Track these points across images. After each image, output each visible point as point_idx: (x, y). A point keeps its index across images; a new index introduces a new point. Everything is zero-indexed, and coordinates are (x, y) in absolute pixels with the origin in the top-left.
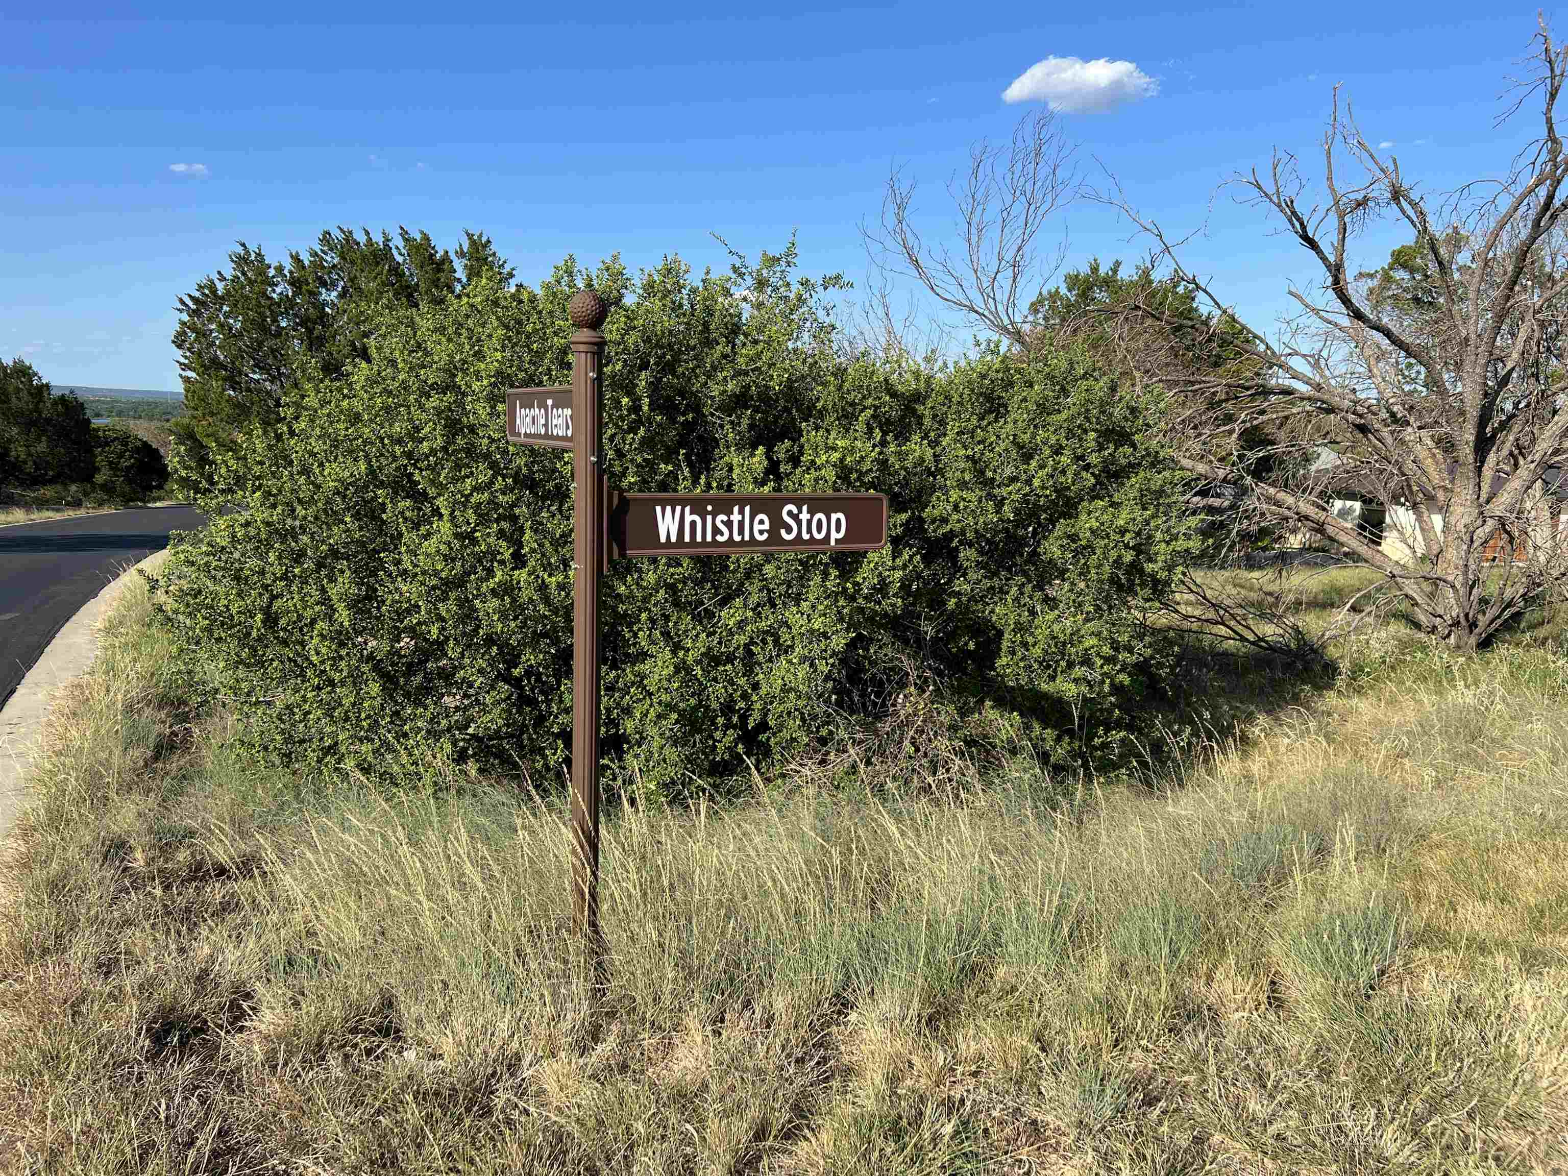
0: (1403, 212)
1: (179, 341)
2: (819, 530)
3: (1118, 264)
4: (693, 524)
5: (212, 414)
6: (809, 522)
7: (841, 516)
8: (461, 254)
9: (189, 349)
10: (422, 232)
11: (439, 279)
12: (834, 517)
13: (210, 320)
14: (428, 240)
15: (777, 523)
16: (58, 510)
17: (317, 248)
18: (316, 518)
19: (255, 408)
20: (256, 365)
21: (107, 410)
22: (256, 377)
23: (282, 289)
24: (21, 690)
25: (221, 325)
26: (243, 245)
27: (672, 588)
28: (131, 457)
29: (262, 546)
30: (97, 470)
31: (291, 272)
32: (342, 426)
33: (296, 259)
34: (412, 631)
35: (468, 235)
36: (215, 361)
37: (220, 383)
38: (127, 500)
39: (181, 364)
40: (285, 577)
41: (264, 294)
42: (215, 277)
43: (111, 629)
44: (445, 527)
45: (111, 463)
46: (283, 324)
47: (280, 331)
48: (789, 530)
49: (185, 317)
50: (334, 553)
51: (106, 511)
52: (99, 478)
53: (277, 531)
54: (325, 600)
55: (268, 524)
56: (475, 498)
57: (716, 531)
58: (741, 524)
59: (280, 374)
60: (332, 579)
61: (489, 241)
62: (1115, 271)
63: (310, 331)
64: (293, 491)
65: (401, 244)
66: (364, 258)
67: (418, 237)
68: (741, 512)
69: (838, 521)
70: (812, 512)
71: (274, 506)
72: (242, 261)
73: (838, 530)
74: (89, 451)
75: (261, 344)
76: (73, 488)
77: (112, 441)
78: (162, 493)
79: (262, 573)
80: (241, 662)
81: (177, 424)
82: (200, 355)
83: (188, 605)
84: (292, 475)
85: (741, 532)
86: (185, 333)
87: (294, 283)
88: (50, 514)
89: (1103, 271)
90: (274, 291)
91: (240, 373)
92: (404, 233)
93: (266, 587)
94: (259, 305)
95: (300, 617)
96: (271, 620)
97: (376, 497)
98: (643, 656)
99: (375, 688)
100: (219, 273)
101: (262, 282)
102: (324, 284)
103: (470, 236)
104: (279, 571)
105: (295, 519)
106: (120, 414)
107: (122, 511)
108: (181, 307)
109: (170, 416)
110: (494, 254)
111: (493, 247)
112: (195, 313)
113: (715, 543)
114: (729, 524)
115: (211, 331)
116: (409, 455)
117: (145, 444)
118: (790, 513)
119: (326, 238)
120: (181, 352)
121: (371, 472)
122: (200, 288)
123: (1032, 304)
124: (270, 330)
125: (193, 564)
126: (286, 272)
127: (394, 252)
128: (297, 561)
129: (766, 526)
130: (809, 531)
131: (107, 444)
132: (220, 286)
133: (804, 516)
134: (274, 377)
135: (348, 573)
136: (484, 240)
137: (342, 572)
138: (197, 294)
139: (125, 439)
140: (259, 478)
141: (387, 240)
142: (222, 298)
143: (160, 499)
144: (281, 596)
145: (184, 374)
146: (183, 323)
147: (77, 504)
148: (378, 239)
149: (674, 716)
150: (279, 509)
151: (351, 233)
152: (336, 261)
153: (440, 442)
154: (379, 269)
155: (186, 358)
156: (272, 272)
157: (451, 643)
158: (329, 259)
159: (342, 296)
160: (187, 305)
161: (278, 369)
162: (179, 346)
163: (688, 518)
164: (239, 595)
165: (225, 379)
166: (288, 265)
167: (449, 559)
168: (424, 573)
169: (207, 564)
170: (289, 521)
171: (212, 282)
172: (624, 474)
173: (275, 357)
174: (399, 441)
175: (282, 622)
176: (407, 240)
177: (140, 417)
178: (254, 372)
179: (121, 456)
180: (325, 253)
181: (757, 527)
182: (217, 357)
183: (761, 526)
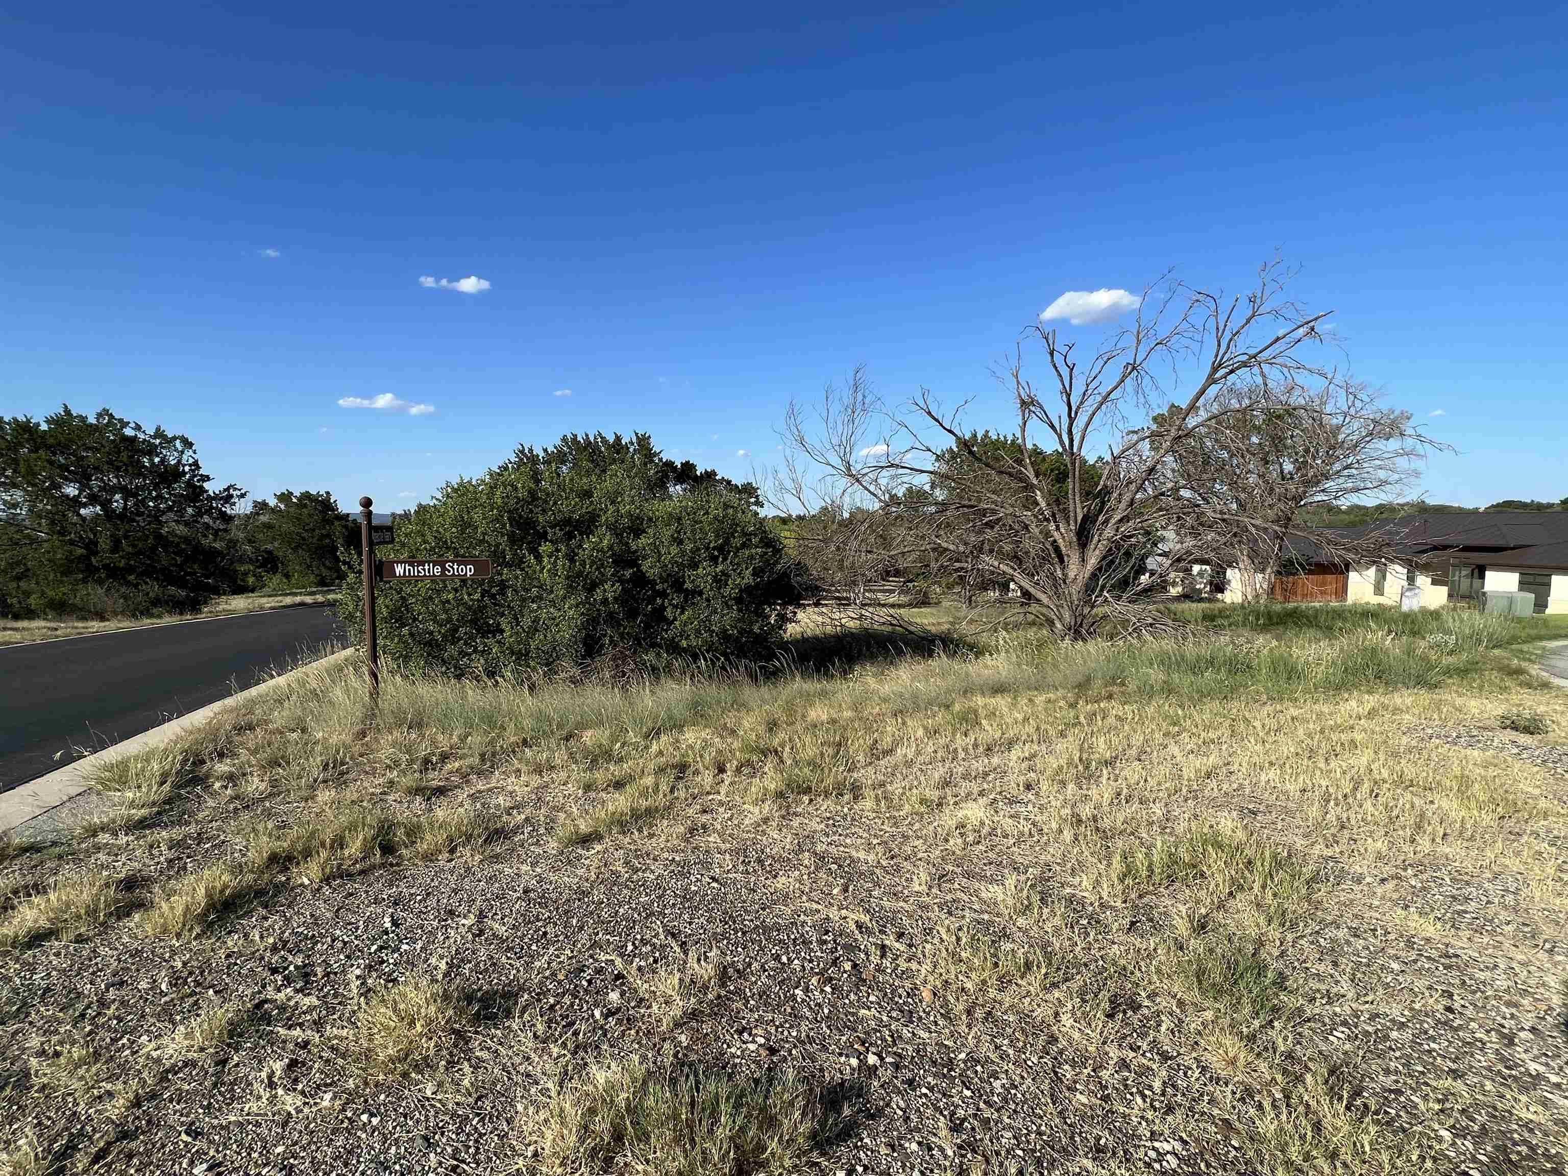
12: (468, 567)
15: (444, 569)
48: (449, 571)
57: (419, 572)
58: (429, 569)
68: (429, 565)
69: (471, 569)
85: (429, 572)
118: (449, 566)
129: (440, 570)
133: (455, 567)
181: (435, 571)
183: (437, 570)
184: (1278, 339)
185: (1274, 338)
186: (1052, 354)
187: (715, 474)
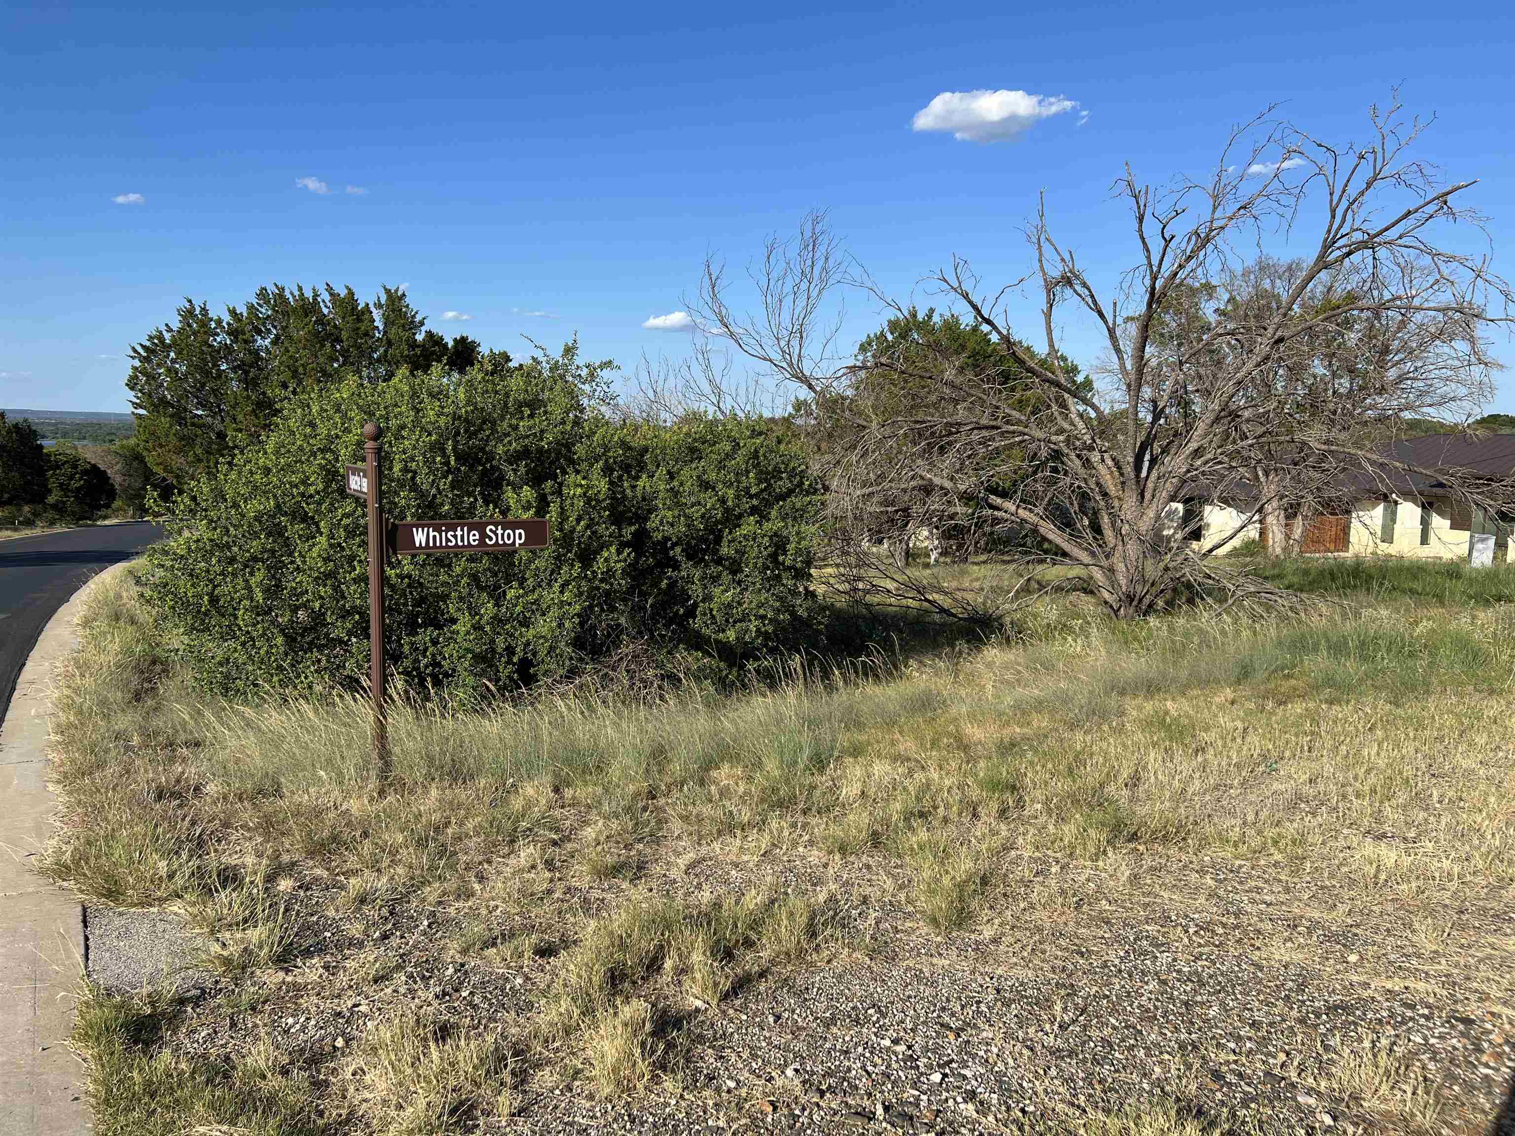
0: (1075, 291)
1: (132, 384)
2: (509, 539)
3: (932, 311)
4: (434, 537)
5: (161, 446)
6: (503, 535)
7: (522, 531)
8: (379, 306)
9: (140, 391)
10: (347, 287)
11: (358, 329)
12: (517, 532)
13: (159, 365)
14: (353, 294)
15: (483, 536)
16: (16, 530)
17: (255, 301)
18: (243, 536)
19: (199, 440)
20: (199, 403)
21: (52, 432)
22: (200, 412)
23: (223, 338)
24: (29, 664)
25: (169, 370)
26: (190, 301)
27: (475, 577)
28: (81, 479)
29: (207, 555)
30: (50, 491)
31: (229, 324)
32: (258, 477)
33: (233, 312)
34: (304, 606)
35: (386, 289)
36: (163, 401)
37: (168, 419)
38: (78, 518)
39: (133, 403)
40: (222, 574)
41: (206, 343)
42: (163, 328)
43: (87, 623)
44: (322, 540)
45: (61, 485)
46: (224, 367)
47: (220, 373)
48: (491, 539)
49: (137, 363)
50: (255, 559)
51: (59, 529)
52: (51, 499)
53: (217, 545)
54: (249, 588)
55: (211, 540)
56: (345, 521)
57: (448, 540)
58: (462, 536)
59: (220, 411)
60: (252, 574)
61: (404, 295)
62: (930, 317)
63: (246, 373)
64: (227, 519)
65: (326, 297)
66: (294, 310)
67: (343, 293)
68: (462, 530)
69: (520, 534)
70: (504, 529)
71: (215, 529)
72: (188, 314)
73: (520, 538)
74: (41, 472)
75: (203, 385)
76: (26, 509)
77: (63, 464)
78: (110, 511)
79: (208, 571)
80: (195, 629)
81: (122, 447)
82: (150, 396)
83: (160, 592)
84: (227, 508)
85: (462, 540)
86: (137, 377)
87: (234, 333)
88: (9, 533)
89: (920, 317)
90: (215, 340)
91: (185, 410)
92: (329, 289)
93: (211, 581)
94: (202, 353)
95: (232, 599)
96: (214, 600)
97: (280, 522)
98: (454, 621)
99: (280, 640)
100: (167, 325)
101: (205, 333)
102: (259, 332)
103: (388, 291)
104: (218, 569)
105: (229, 536)
106: (65, 435)
107: (73, 528)
108: (133, 354)
109: (113, 437)
110: (407, 306)
111: (407, 300)
112: (147, 360)
113: (447, 546)
114: (455, 537)
115: (160, 375)
116: (303, 495)
117: (94, 467)
118: (491, 530)
119: (263, 294)
120: (133, 393)
121: (278, 506)
122: (151, 338)
123: (862, 345)
124: (211, 373)
125: (163, 566)
126: (224, 324)
127: (322, 304)
128: (229, 563)
129: (477, 537)
130: (503, 539)
131: (58, 467)
132: (167, 336)
133: (500, 532)
134: (215, 413)
135: (262, 571)
136: (399, 293)
137: (259, 569)
138: (148, 344)
139: (74, 463)
140: (206, 510)
141: (316, 295)
142: (170, 346)
143: (105, 518)
144: (219, 585)
145: (136, 411)
146: (135, 368)
147: (29, 523)
148: (309, 294)
149: (470, 656)
150: (218, 531)
151: (283, 289)
152: (270, 313)
153: (321, 486)
154: (308, 319)
155: (138, 398)
156: (213, 325)
157: (329, 613)
158: (263, 311)
159: (275, 342)
160: (139, 353)
161: (218, 406)
162: (132, 389)
163: (431, 534)
164: (192, 585)
165: (171, 416)
166: (227, 318)
167: (327, 560)
168: (311, 569)
169: (172, 566)
170: (225, 538)
171: (161, 332)
172: (442, 505)
173: (216, 396)
174: (296, 486)
175: (221, 603)
176: (331, 295)
177: (85, 438)
178: (197, 409)
179: (71, 477)
180: (261, 306)
181: (471, 538)
182: (165, 396)
183: (474, 537)
184: (1409, 213)
185: (1404, 211)
186: (1141, 219)
187: (508, 359)
